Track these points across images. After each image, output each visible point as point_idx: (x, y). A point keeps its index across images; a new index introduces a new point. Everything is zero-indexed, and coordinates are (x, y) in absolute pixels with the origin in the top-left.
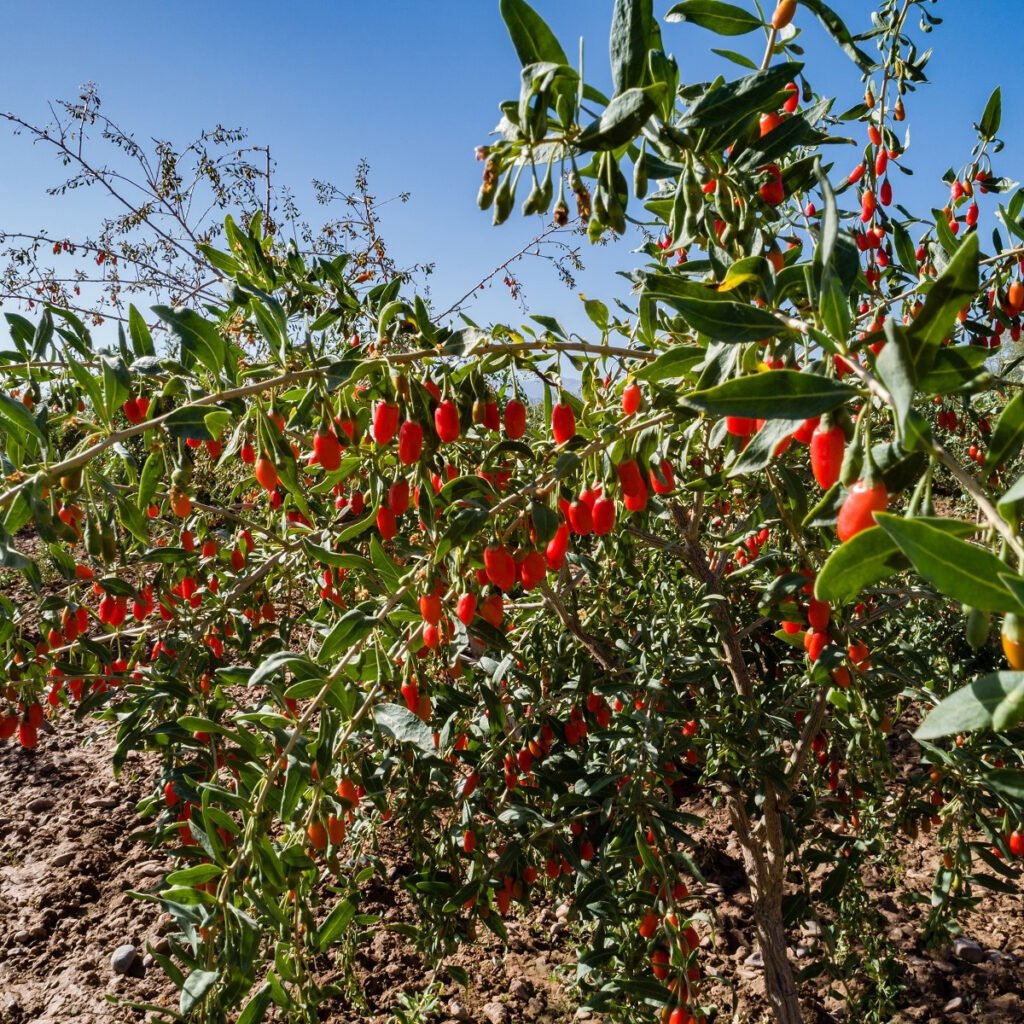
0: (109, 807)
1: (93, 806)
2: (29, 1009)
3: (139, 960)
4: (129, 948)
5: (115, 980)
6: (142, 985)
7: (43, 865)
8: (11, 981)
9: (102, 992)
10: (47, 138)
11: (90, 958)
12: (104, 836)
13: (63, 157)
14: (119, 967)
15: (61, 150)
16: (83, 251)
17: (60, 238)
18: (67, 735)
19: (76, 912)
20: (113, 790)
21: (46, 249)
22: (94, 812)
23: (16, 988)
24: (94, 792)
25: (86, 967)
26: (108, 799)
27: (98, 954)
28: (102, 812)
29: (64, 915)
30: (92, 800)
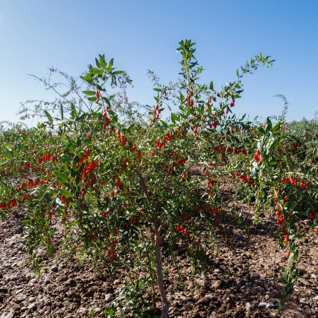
0: (59, 238)
1: (55, 238)
2: (32, 277)
3: (57, 269)
4: (56, 266)
5: (51, 272)
6: (57, 274)
7: (41, 250)
8: (29, 272)
9: (48, 274)
10: (41, 80)
11: (47, 268)
12: (56, 244)
13: (45, 85)
14: (52, 270)
15: (45, 83)
16: (51, 104)
17: (46, 101)
18: (53, 222)
19: (46, 259)
20: (61, 234)
21: (43, 104)
22: (55, 239)
23: (30, 273)
24: (56, 235)
25: (45, 269)
26: (59, 236)
27: (49, 267)
28: (57, 239)
29: (44, 260)
30: (55, 236)
